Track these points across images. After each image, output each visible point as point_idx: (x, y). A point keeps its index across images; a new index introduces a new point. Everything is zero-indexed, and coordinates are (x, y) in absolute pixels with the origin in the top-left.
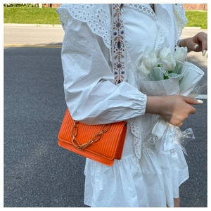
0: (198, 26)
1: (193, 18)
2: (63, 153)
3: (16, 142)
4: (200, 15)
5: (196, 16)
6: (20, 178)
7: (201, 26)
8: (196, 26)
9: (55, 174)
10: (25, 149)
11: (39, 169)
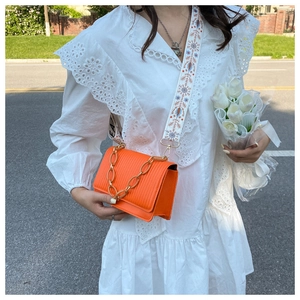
0: (268, 55)
1: (260, 45)
2: (89, 244)
3: (22, 231)
4: (269, 41)
5: (263, 41)
6: (29, 283)
7: (271, 55)
8: (265, 55)
9: (79, 273)
10: (35, 240)
11: (57, 268)
